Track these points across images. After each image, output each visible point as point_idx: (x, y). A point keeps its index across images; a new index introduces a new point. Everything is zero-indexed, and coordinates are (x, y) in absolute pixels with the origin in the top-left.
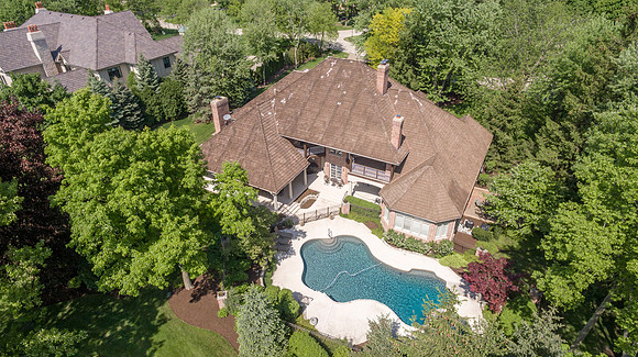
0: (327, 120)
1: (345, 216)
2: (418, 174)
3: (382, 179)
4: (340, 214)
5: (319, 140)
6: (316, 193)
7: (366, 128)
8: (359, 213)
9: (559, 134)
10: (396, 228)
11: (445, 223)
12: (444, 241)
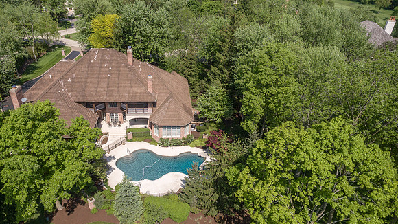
0: (105, 86)
1: (131, 141)
2: (167, 104)
3: (147, 113)
4: (127, 140)
5: (104, 99)
6: (107, 134)
7: (131, 86)
8: (138, 136)
9: (218, 72)
10: (164, 137)
11: (187, 126)
12: (189, 135)
